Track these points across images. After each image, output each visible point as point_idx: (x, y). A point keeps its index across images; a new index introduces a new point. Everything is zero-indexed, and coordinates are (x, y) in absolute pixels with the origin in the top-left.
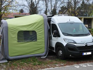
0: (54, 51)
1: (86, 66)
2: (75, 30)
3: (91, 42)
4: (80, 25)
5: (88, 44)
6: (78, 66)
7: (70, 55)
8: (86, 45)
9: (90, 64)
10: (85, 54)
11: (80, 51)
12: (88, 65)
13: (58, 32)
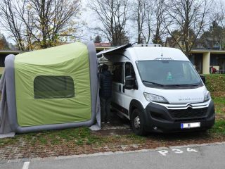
0: (128, 117)
1: (182, 152)
2: (170, 75)
3: (202, 100)
4: (183, 65)
5: (193, 105)
6: (166, 152)
7: (156, 128)
8: (189, 108)
9: (193, 148)
10: (185, 126)
11: (176, 121)
12: (188, 149)
13: (135, 79)
